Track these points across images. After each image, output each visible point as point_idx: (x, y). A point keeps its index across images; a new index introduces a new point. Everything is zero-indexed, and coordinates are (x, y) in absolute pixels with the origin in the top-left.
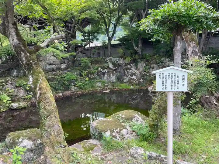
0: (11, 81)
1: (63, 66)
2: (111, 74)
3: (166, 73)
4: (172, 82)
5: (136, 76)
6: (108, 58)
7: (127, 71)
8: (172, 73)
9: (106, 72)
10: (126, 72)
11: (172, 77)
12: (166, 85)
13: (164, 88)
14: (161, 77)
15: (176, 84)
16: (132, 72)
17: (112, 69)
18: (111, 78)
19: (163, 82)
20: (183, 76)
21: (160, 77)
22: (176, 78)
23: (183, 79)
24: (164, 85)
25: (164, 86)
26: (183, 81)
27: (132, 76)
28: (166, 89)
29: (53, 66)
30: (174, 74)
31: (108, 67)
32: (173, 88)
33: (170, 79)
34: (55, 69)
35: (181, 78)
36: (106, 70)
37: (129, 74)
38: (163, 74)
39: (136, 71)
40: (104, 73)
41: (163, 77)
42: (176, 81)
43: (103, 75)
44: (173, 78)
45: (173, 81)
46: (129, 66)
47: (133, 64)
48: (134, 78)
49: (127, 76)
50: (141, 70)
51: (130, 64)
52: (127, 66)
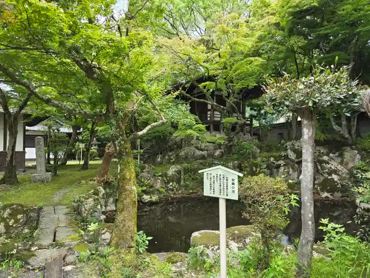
0: (148, 168)
1: (217, 153)
2: (291, 169)
3: (214, 174)
4: (220, 186)
5: (339, 175)
6: (288, 143)
7: (321, 166)
8: (220, 175)
9: (282, 165)
10: (319, 168)
11: (220, 179)
12: (214, 189)
13: (212, 193)
14: (209, 178)
15: (225, 189)
16: (331, 168)
17: (292, 161)
18: (290, 175)
19: (211, 184)
20: (233, 180)
21: (207, 178)
22: (225, 181)
23: (233, 184)
24: (212, 188)
25: (212, 190)
26: (233, 186)
27: (330, 174)
28: (214, 193)
29: (205, 153)
30: (222, 176)
31: (286, 157)
32: (222, 193)
33: (218, 181)
34: (206, 156)
35: (230, 182)
36: (282, 162)
37: (325, 171)
38: (210, 174)
39: (339, 167)
40: (278, 167)
41: (211, 178)
42: (225, 185)
43: (276, 170)
44: (222, 180)
45: (222, 185)
46: (325, 158)
47: (334, 154)
48: (333, 179)
49: (322, 175)
50: (351, 165)
51: (328, 155)
52: (321, 156)
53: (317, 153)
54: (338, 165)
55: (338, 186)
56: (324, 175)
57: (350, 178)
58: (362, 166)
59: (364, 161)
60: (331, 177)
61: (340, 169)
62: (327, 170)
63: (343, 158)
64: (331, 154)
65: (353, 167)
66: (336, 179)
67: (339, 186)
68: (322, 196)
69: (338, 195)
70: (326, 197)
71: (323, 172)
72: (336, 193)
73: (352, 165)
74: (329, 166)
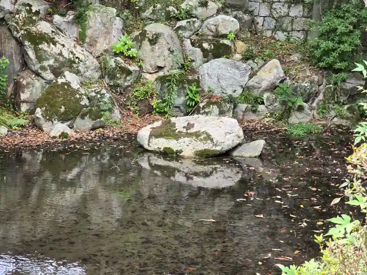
7: (36, 51)
10: (31, 54)
16: (61, 54)
27: (57, 72)
37: (46, 64)
39: (79, 52)
46: (44, 27)
47: (63, 15)
48: (68, 84)
49: (38, 75)
50: (101, 46)
51: (48, 17)
52: (33, 23)
53: (23, 14)
54: (75, 47)
55: (82, 103)
56: (44, 74)
57: (102, 77)
58: (126, 47)
59: (129, 33)
60: (63, 80)
61: (81, 57)
62: (51, 62)
63: (84, 29)
64: (57, 18)
65: (106, 51)
66: (75, 85)
67: (85, 102)
68: (52, 134)
69: (84, 124)
70: (64, 135)
71: (43, 68)
72: (78, 120)
73: (106, 47)
74: (55, 49)
